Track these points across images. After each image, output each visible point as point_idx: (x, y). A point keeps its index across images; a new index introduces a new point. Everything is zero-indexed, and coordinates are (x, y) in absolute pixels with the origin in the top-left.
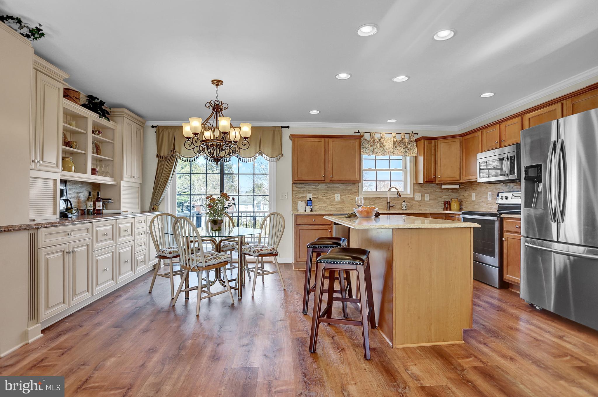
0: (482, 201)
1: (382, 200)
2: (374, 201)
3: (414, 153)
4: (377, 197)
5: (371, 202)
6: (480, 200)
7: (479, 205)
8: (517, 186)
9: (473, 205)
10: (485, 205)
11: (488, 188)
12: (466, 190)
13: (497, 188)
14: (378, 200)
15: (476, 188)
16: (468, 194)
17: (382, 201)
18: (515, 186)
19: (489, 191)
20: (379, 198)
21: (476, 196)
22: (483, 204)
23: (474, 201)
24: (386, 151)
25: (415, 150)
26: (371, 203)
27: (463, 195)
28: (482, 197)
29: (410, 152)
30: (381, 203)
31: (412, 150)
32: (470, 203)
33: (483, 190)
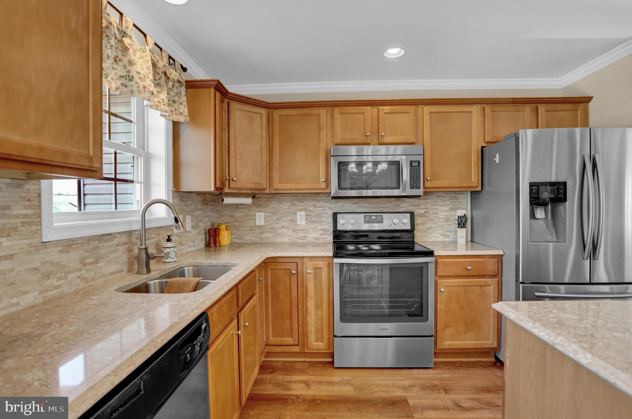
0: (282, 225)
1: (115, 241)
2: (95, 249)
3: (181, 114)
4: (103, 235)
5: (87, 254)
6: (277, 224)
7: (275, 232)
8: (359, 205)
9: (258, 233)
10: (290, 233)
11: (297, 204)
12: (239, 207)
13: (317, 205)
14: (106, 244)
15: (267, 204)
16: (242, 214)
17: (117, 245)
18: (355, 203)
19: (300, 210)
20: (108, 237)
21: (266, 217)
22: (284, 230)
23: (262, 226)
24: (138, 81)
25: (182, 107)
26: (87, 258)
27: (232, 216)
28: (282, 219)
29: (171, 109)
30: (114, 251)
31: (176, 105)
32: (251, 230)
33: (284, 207)
